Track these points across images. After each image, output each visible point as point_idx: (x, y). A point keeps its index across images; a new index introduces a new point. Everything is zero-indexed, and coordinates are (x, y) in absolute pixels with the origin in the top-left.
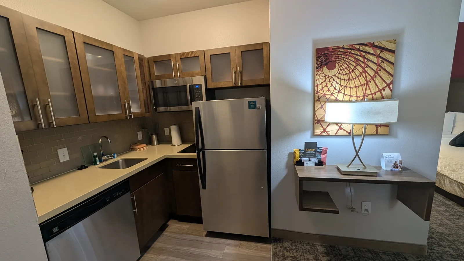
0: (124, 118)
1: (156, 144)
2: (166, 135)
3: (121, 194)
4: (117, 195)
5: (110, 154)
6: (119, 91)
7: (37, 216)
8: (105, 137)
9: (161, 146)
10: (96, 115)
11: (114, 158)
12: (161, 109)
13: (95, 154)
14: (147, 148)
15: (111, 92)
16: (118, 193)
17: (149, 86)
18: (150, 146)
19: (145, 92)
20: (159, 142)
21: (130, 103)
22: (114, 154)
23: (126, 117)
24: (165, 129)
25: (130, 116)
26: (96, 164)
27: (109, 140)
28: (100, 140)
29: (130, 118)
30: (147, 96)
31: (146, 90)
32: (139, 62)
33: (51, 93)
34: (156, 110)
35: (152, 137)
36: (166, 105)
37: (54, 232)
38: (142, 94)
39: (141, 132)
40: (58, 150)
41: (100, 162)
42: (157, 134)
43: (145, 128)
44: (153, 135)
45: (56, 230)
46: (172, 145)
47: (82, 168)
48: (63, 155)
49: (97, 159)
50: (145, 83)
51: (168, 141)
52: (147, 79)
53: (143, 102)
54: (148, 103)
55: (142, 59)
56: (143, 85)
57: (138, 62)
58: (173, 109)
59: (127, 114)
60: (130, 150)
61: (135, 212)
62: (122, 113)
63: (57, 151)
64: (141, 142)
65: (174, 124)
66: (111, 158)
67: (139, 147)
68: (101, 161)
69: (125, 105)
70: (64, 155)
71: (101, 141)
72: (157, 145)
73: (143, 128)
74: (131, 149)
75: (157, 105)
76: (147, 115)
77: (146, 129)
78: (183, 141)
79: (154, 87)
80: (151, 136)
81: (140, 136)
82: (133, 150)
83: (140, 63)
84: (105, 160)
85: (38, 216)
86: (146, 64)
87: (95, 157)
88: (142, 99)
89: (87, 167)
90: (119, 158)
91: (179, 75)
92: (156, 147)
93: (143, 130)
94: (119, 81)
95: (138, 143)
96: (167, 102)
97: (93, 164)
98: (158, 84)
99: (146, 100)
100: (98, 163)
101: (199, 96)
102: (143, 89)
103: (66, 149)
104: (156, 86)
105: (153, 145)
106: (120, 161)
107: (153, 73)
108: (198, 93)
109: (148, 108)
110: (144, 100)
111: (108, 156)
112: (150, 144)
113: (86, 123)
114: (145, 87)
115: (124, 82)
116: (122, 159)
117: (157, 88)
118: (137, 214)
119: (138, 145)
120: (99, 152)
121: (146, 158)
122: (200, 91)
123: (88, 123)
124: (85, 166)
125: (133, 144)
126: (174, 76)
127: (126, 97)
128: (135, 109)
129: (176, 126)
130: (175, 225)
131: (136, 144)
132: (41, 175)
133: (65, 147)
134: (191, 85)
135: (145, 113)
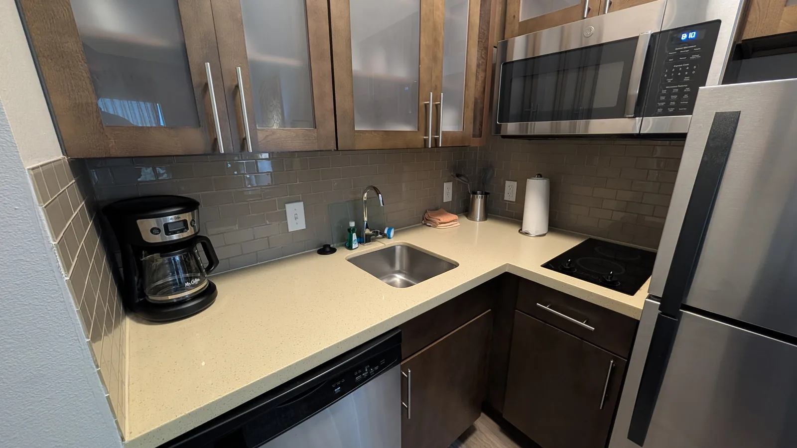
0: (420, 144)
1: (478, 219)
2: (506, 198)
3: (375, 372)
4: (365, 374)
5: (379, 233)
6: (420, 64)
8: (375, 188)
9: (490, 224)
10: (355, 129)
11: (389, 238)
12: (512, 128)
13: (352, 224)
14: (458, 224)
15: (401, 72)
16: (369, 369)
17: (494, 66)
18: (465, 219)
19: (481, 75)
20: (489, 213)
21: (440, 104)
22: (389, 230)
23: (426, 141)
24: (508, 183)
25: (436, 141)
26: (350, 247)
27: (381, 199)
29: (434, 146)
30: (484, 91)
31: (485, 71)
34: (498, 129)
35: (473, 200)
36: (525, 116)
38: (473, 80)
39: (451, 184)
40: (287, 205)
41: (359, 243)
42: (486, 194)
43: (462, 176)
44: (476, 194)
47: (326, 250)
48: (296, 216)
49: (354, 236)
50: (486, 49)
51: (513, 216)
52: (494, 38)
53: (471, 105)
54: (482, 110)
58: (542, 127)
59: (429, 136)
60: (423, 222)
61: (404, 409)
62: (417, 130)
63: (285, 208)
64: (449, 209)
65: (540, 176)
66: (383, 238)
67: (443, 219)
68: (362, 242)
69: (426, 106)
70: (297, 218)
71: (367, 195)
72: (480, 220)
73: (457, 173)
74: (424, 220)
75: (505, 117)
76: (476, 143)
77: (463, 178)
78: (555, 225)
80: (471, 195)
81: (448, 192)
82: (428, 224)
85: (123, 439)
87: (351, 231)
88: (472, 93)
89: (333, 251)
90: (396, 241)
92: (478, 225)
93: (457, 179)
94: (422, 34)
95: (441, 208)
96: (530, 107)
97: (345, 246)
98: (518, 50)
99: (479, 101)
100: (354, 246)
101: (687, 79)
102: (479, 68)
103: (301, 204)
104: (512, 58)
105: (473, 219)
106: (398, 249)
107: (514, 16)
108: (687, 66)
109: (481, 125)
110: (476, 99)
111: (377, 232)
112: (467, 213)
113: (331, 150)
114: (484, 61)
115: (436, 41)
116: (401, 244)
117: (513, 62)
118: (409, 418)
119: (441, 214)
120: (359, 221)
121: (456, 262)
122: (698, 56)
123: (335, 150)
124: (331, 246)
125: (431, 210)
126: (589, 10)
127: (434, 85)
128: (449, 123)
129: (545, 181)
130: (492, 439)
131: (437, 209)
132: (254, 252)
133: (299, 201)
134: (661, 32)
135: (472, 136)
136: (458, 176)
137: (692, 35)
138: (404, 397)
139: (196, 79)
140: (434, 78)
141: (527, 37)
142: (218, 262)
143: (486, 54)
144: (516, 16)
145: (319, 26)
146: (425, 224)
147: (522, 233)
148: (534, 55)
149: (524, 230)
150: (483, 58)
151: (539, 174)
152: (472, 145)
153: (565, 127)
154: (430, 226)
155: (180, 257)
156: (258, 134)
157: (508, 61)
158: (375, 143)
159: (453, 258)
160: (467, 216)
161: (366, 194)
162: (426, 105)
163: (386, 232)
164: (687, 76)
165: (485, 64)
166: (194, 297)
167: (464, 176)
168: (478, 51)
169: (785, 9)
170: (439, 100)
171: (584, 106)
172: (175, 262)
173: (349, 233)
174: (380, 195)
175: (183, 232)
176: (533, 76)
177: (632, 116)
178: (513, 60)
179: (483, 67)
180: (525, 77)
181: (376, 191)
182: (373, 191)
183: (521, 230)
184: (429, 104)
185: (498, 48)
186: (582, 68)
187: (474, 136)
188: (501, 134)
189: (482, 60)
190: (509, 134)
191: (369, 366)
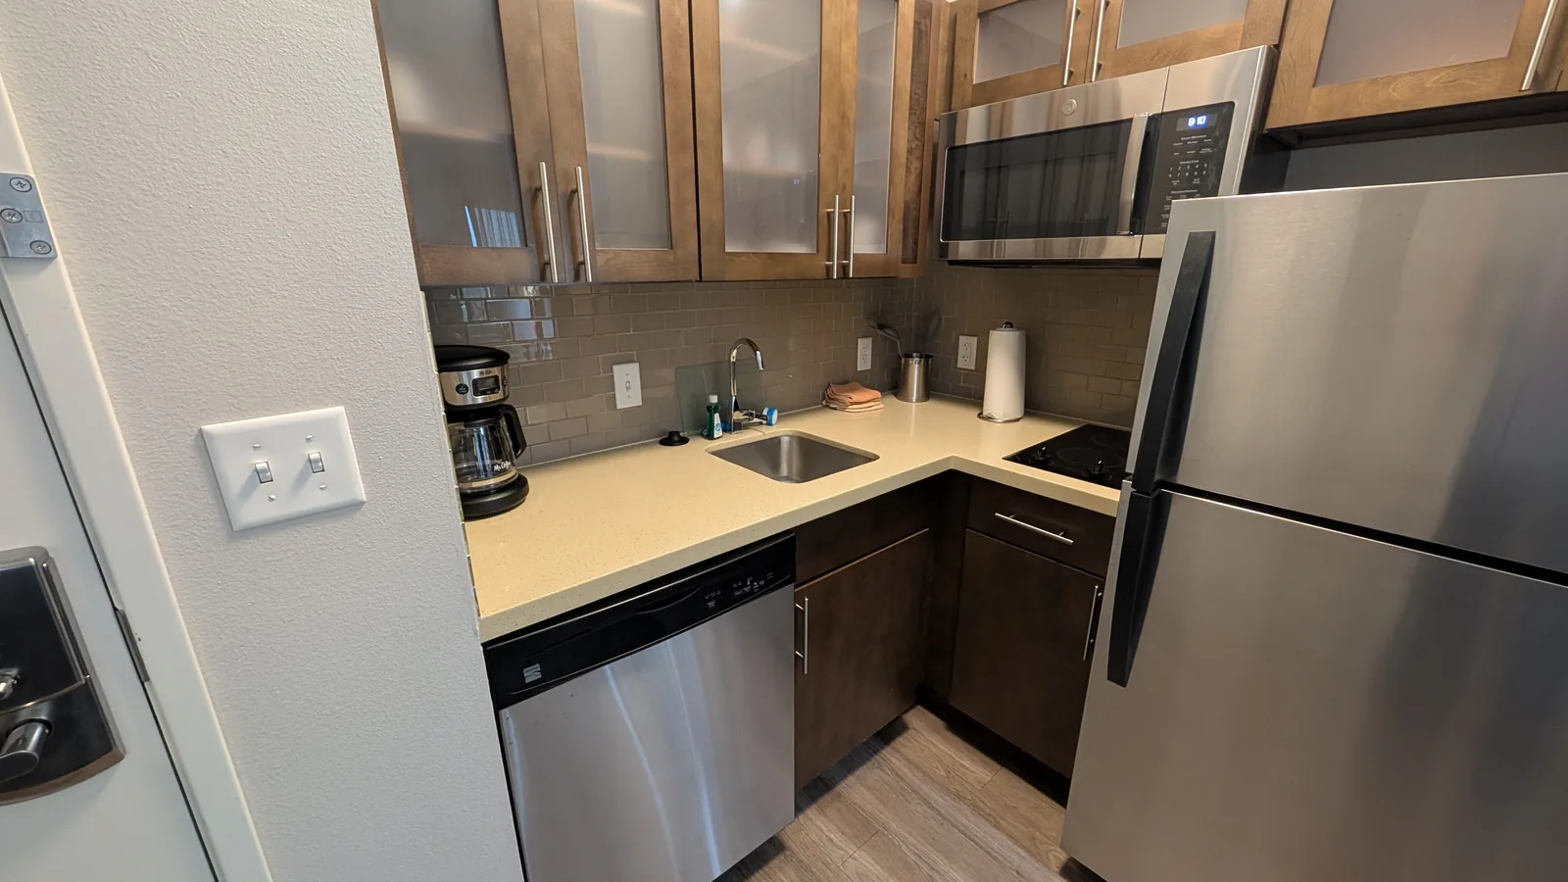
0: (821, 274)
1: (914, 398)
2: (960, 364)
3: (761, 588)
4: (747, 589)
5: (757, 414)
6: (819, 152)
7: (476, 615)
8: (750, 343)
9: (934, 407)
10: (727, 250)
11: (769, 424)
12: (966, 249)
13: (714, 399)
14: (882, 406)
15: (791, 163)
16: (752, 582)
17: (935, 147)
18: (893, 400)
19: (916, 165)
20: (930, 391)
21: (850, 212)
22: (771, 412)
23: (829, 269)
24: (962, 339)
25: (844, 268)
26: (710, 436)
27: (759, 358)
28: (735, 352)
29: (841, 276)
30: (920, 190)
31: (922, 157)
32: (915, 22)
33: (591, 149)
34: (943, 250)
35: (907, 365)
36: (988, 230)
37: (527, 681)
38: (901, 173)
39: (869, 341)
40: (615, 367)
41: (724, 431)
42: (926, 358)
43: (889, 327)
44: (911, 357)
45: (532, 674)
46: (980, 415)
47: (672, 439)
48: (628, 386)
49: (717, 418)
50: (923, 124)
51: (970, 393)
52: (936, 106)
53: (899, 214)
54: (917, 220)
55: (931, 5)
56: (915, 134)
57: (911, 24)
59: (833, 261)
60: (824, 402)
61: (798, 661)
62: (815, 252)
63: (612, 371)
64: (866, 381)
65: (1009, 325)
66: (761, 423)
67: (855, 397)
68: (728, 428)
69: (830, 216)
70: (630, 389)
71: (737, 354)
72: (917, 401)
73: (880, 324)
74: (826, 400)
75: (952, 231)
76: (906, 272)
77: (889, 332)
78: (1033, 406)
79: (958, 143)
80: (903, 360)
81: (864, 355)
82: (832, 406)
83: (917, 24)
84: (738, 427)
85: (479, 615)
86: (943, 35)
87: (712, 409)
88: (901, 195)
89: (684, 441)
90: (782, 429)
91: (1099, 66)
92: (914, 409)
93: (880, 332)
94: (823, 108)
95: (853, 380)
96: (996, 216)
97: (702, 435)
98: (975, 127)
99: (912, 206)
100: (718, 433)
101: (1196, 181)
102: (911, 155)
103: (635, 367)
104: (965, 139)
105: (906, 398)
106: (785, 441)
107: (965, 75)
108: (1196, 164)
109: (916, 243)
110: (906, 204)
111: (751, 414)
112: (895, 391)
113: (690, 281)
114: (920, 144)
115: (843, 117)
116: (791, 434)
117: (966, 146)
118: (806, 672)
119: (853, 390)
120: (724, 396)
121: (875, 455)
122: (1209, 150)
123: (697, 281)
124: (681, 434)
125: (836, 384)
126: (1071, 73)
127: (841, 185)
128: (866, 240)
129: (1017, 333)
130: (934, 741)
131: (846, 383)
132: (564, 439)
133: (633, 361)
134: (1162, 114)
135: (900, 262)
136: (881, 327)
137: (1202, 120)
138: (798, 644)
139: (524, 184)
140: (840, 172)
141: (990, 112)
142: (525, 445)
143: (923, 133)
144: (968, 75)
145: (679, 105)
146: (828, 406)
147: (983, 418)
148: (1001, 135)
149: (985, 413)
150: (918, 139)
151: (1007, 323)
152: (902, 276)
153: (1060, 247)
154: (835, 409)
155: (485, 430)
156: (598, 257)
157: (958, 144)
158: (754, 271)
159: (870, 449)
160: (896, 395)
161: (735, 351)
162: (829, 214)
163: (765, 413)
164: (1196, 177)
165: (921, 148)
166: (499, 489)
167: (893, 329)
168: (909, 129)
169: (1314, 90)
170: (848, 206)
171: (1092, 214)
172: (479, 436)
173: (708, 414)
174: (758, 352)
175: (493, 393)
176: (1000, 167)
177: (1127, 233)
178: (968, 142)
179: (917, 153)
180: (987, 170)
181: (751, 345)
182: (747, 346)
183: (981, 413)
184: (834, 212)
185: (942, 121)
186: (1087, 157)
187: (904, 261)
188: (949, 258)
189: (917, 142)
190: (961, 257)
191: (751, 578)
